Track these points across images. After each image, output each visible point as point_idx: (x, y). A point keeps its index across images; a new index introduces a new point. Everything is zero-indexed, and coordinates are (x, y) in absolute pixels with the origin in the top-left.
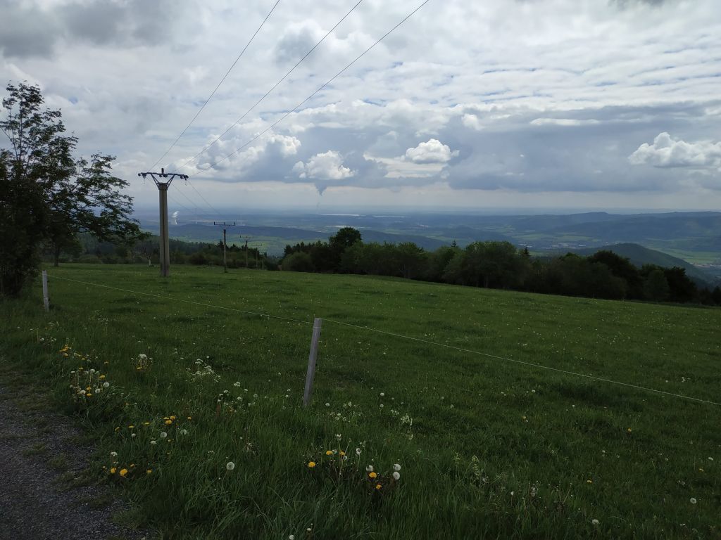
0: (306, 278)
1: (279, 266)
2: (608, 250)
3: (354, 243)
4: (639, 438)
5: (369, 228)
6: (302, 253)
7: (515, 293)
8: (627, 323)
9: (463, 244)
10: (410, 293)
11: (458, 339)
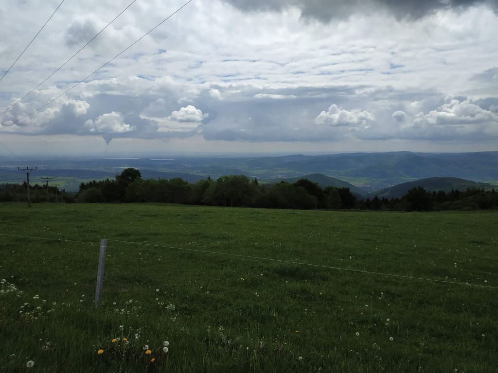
0: (98, 208)
1: (76, 199)
2: (305, 178)
3: (136, 180)
4: (326, 298)
5: (147, 168)
6: (94, 188)
7: (250, 209)
8: (318, 224)
9: (215, 178)
10: (178, 214)
11: (213, 244)
